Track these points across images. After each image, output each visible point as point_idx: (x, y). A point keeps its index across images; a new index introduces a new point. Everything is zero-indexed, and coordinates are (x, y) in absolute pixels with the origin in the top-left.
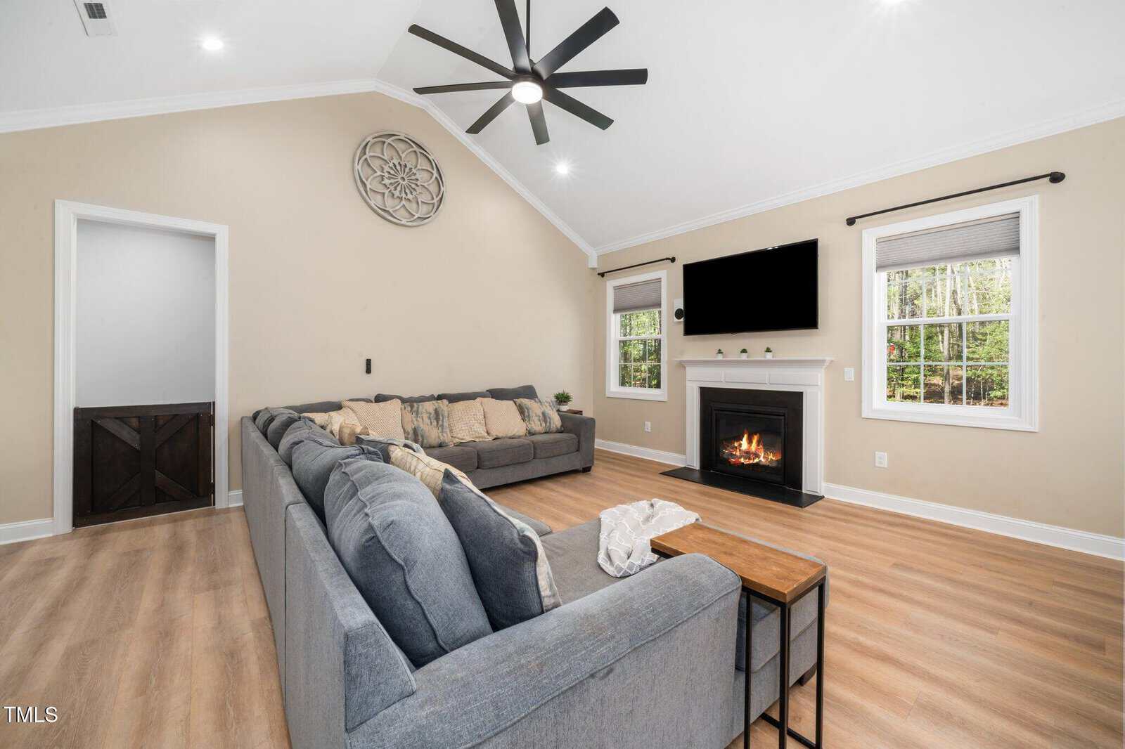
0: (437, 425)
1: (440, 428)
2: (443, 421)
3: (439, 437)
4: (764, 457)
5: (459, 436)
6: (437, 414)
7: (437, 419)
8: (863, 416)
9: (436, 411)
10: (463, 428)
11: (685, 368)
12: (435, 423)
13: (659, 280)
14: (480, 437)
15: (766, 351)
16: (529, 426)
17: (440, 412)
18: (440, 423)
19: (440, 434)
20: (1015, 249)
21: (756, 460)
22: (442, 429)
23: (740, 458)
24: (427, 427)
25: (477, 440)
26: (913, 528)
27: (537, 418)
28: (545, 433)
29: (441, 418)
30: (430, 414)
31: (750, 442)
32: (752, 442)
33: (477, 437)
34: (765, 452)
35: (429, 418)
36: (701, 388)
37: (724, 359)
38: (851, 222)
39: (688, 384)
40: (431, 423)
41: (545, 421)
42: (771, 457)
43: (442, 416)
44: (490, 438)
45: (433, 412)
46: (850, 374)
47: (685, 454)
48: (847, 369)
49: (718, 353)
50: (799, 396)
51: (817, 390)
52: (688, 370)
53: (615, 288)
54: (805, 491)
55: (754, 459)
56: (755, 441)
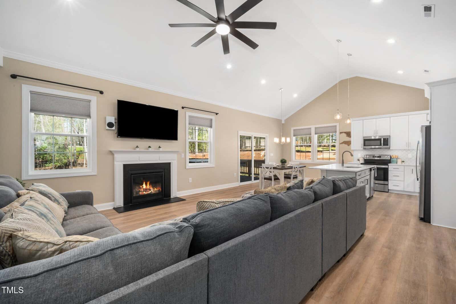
4: (153, 190)
8: (186, 168)
11: (114, 154)
13: (88, 101)
15: (159, 148)
20: (211, 127)
23: (144, 192)
31: (146, 185)
34: (153, 188)
36: (124, 164)
38: (183, 108)
39: (116, 163)
42: (155, 189)
47: (114, 201)
48: (182, 154)
49: (137, 147)
50: (169, 164)
51: (176, 161)
52: (116, 155)
53: (31, 92)
54: (172, 197)
55: (149, 191)
56: (148, 184)
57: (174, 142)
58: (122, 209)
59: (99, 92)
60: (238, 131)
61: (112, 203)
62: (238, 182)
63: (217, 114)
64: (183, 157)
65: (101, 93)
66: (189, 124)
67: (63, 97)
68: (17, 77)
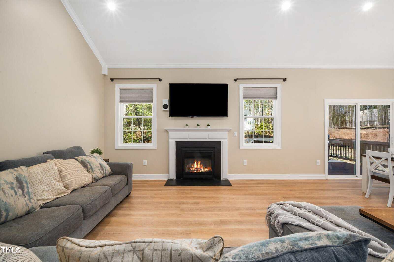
0: (23, 192)
1: (27, 196)
2: (27, 187)
3: (27, 205)
4: (203, 170)
5: (43, 197)
6: (20, 183)
7: (22, 187)
8: (240, 149)
9: (18, 179)
10: (45, 189)
11: (168, 132)
12: (20, 192)
13: (152, 89)
14: (61, 193)
15: (208, 125)
16: (94, 175)
17: (23, 179)
18: (26, 190)
19: (28, 202)
20: (276, 98)
21: (201, 171)
22: (29, 196)
23: (194, 171)
24: (12, 198)
25: (60, 196)
26: (263, 184)
27: (98, 168)
28: (103, 177)
29: (25, 184)
30: (12, 183)
31: (197, 164)
32: (198, 165)
33: (59, 194)
34: (204, 168)
35: (12, 188)
36: (176, 142)
37: (189, 128)
38: (236, 80)
39: (170, 140)
40: (16, 193)
41: (103, 170)
42: (206, 169)
43: (26, 182)
44: (69, 191)
45: (15, 182)
46: (236, 134)
47: (168, 173)
48: (235, 132)
49: (187, 125)
50: (219, 143)
51: (226, 140)
52: (170, 133)
53: (121, 89)
54: (222, 179)
55: (200, 171)
56: (199, 164)
57: (225, 118)
58: (175, 182)
59: (158, 80)
60: (324, 99)
61: (167, 175)
62: (325, 173)
63: (284, 80)
64: (236, 136)
65: (160, 80)
66: (244, 98)
67: (137, 89)
68: (114, 80)
